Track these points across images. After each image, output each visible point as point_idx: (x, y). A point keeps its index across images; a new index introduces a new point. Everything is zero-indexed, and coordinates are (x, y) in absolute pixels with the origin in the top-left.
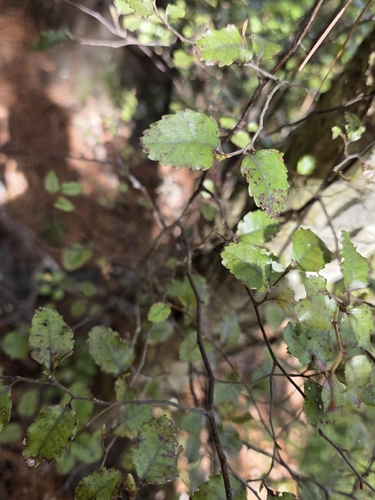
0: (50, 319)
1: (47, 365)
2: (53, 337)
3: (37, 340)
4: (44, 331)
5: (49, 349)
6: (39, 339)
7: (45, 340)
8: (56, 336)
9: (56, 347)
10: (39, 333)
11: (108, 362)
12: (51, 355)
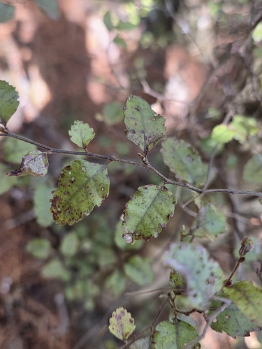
0: (141, 106)
1: (142, 147)
2: (146, 121)
3: (132, 122)
4: (138, 115)
5: (143, 132)
6: (134, 121)
7: (139, 123)
8: (149, 121)
9: (150, 131)
10: (133, 116)
11: (182, 171)
12: (145, 138)
